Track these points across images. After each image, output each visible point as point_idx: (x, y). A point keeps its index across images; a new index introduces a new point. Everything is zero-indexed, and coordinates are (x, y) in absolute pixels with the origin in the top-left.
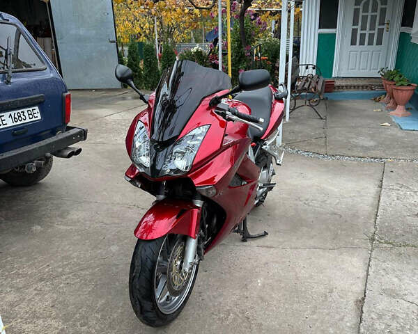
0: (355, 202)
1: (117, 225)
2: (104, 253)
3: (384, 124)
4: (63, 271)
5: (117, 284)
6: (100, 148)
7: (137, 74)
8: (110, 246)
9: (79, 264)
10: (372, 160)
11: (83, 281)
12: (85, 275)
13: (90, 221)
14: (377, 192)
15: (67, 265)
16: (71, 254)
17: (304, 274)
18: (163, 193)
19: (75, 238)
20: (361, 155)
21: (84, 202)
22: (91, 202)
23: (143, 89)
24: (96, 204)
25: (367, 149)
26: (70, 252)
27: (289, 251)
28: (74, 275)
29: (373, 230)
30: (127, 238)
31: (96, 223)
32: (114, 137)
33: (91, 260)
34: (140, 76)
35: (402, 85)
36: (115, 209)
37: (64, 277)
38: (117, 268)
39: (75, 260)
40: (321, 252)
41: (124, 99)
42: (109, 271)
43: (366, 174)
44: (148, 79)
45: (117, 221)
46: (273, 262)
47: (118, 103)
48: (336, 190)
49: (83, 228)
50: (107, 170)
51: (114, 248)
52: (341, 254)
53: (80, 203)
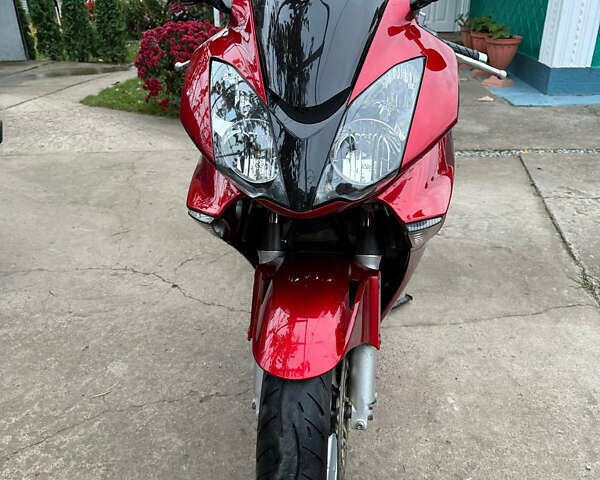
0: (516, 222)
1: (104, 315)
2: (97, 382)
3: (483, 99)
4: (14, 440)
5: (156, 455)
6: (14, 163)
7: (52, 33)
8: (104, 364)
9: (50, 419)
10: (497, 153)
11: (73, 463)
12: (73, 444)
13: (44, 311)
14: (539, 203)
15: (20, 424)
16: (21, 396)
17: (521, 371)
18: (277, 245)
19: (20, 355)
20: (478, 147)
21: (15, 272)
22: (30, 271)
23: (64, 60)
24: (43, 274)
25: (480, 137)
26: (20, 391)
27: (467, 328)
28: (47, 449)
29: (577, 269)
30: (138, 341)
31: (58, 314)
32: (36, 141)
33: (74, 404)
34: (57, 37)
35: (502, 37)
36: (89, 279)
37: (21, 459)
38: (142, 417)
39: (36, 407)
40: (522, 322)
41: (33, 77)
42: (126, 425)
43: (503, 176)
44: (73, 41)
45: (100, 307)
46: (452, 353)
47: (25, 83)
48: (473, 207)
49: (31, 329)
50: (43, 203)
51: (118, 369)
52: (557, 321)
53: (7, 274)
